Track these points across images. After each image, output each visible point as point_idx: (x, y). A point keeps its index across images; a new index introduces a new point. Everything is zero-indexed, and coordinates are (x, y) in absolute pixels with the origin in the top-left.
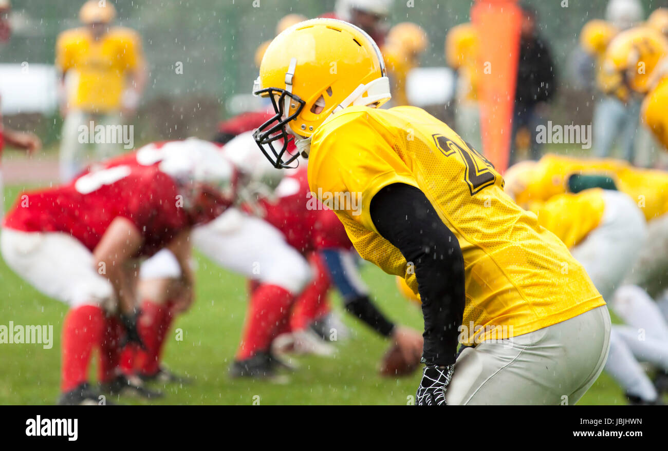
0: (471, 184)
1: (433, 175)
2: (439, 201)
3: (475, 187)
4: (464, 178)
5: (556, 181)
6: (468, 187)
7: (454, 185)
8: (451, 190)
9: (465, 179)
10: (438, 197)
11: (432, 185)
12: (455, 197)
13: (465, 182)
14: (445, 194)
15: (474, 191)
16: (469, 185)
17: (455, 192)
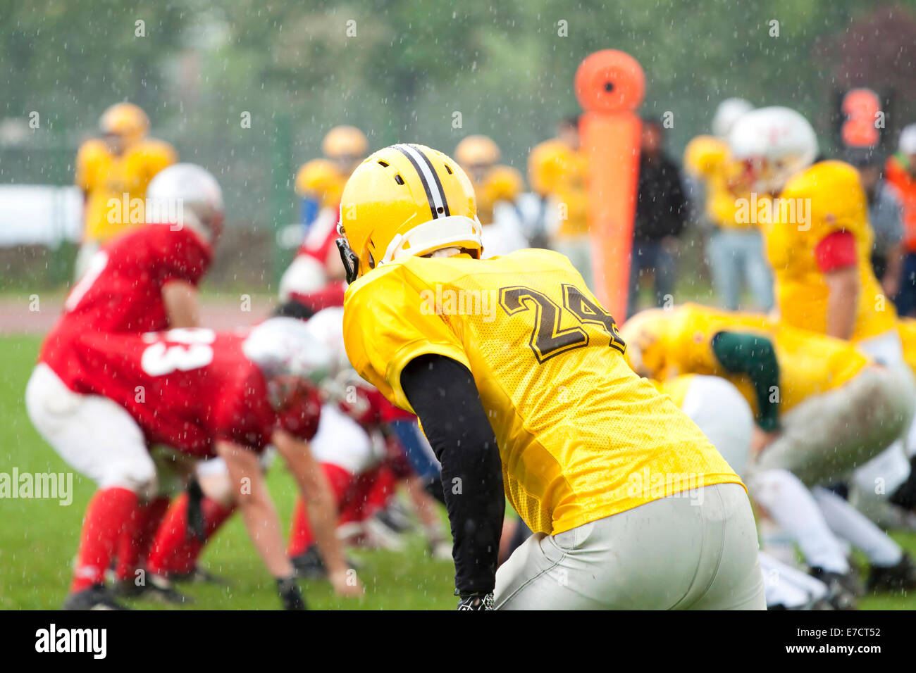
0: (537, 349)
1: (490, 340)
2: (496, 373)
3: (543, 353)
4: (528, 343)
5: (699, 339)
6: (532, 354)
7: (515, 351)
8: (512, 359)
9: (530, 344)
10: (496, 368)
11: (488, 352)
12: (516, 366)
13: (529, 347)
14: (504, 363)
15: (542, 358)
16: (535, 351)
17: (516, 361)
